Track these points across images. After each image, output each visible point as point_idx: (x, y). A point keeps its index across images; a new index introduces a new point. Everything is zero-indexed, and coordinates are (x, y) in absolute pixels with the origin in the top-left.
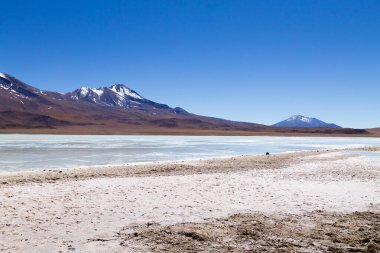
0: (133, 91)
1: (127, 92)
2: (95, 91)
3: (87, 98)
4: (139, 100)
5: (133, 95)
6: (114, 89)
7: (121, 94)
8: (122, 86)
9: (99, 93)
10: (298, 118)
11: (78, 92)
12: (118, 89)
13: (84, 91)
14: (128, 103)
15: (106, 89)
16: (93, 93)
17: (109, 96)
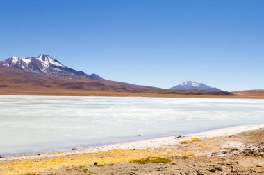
0: (56, 61)
1: (51, 61)
2: (24, 60)
3: (17, 66)
4: (60, 68)
5: (56, 64)
6: (40, 59)
7: (46, 63)
8: (47, 56)
9: (28, 61)
10: (190, 83)
11: (9, 61)
12: (43, 59)
13: (15, 60)
14: (51, 70)
15: (33, 58)
16: (22, 61)
17: (35, 64)
